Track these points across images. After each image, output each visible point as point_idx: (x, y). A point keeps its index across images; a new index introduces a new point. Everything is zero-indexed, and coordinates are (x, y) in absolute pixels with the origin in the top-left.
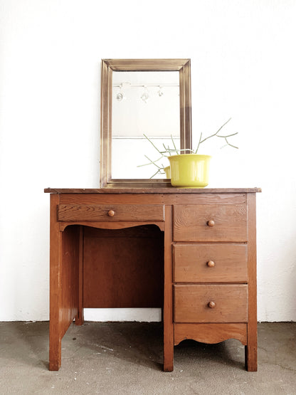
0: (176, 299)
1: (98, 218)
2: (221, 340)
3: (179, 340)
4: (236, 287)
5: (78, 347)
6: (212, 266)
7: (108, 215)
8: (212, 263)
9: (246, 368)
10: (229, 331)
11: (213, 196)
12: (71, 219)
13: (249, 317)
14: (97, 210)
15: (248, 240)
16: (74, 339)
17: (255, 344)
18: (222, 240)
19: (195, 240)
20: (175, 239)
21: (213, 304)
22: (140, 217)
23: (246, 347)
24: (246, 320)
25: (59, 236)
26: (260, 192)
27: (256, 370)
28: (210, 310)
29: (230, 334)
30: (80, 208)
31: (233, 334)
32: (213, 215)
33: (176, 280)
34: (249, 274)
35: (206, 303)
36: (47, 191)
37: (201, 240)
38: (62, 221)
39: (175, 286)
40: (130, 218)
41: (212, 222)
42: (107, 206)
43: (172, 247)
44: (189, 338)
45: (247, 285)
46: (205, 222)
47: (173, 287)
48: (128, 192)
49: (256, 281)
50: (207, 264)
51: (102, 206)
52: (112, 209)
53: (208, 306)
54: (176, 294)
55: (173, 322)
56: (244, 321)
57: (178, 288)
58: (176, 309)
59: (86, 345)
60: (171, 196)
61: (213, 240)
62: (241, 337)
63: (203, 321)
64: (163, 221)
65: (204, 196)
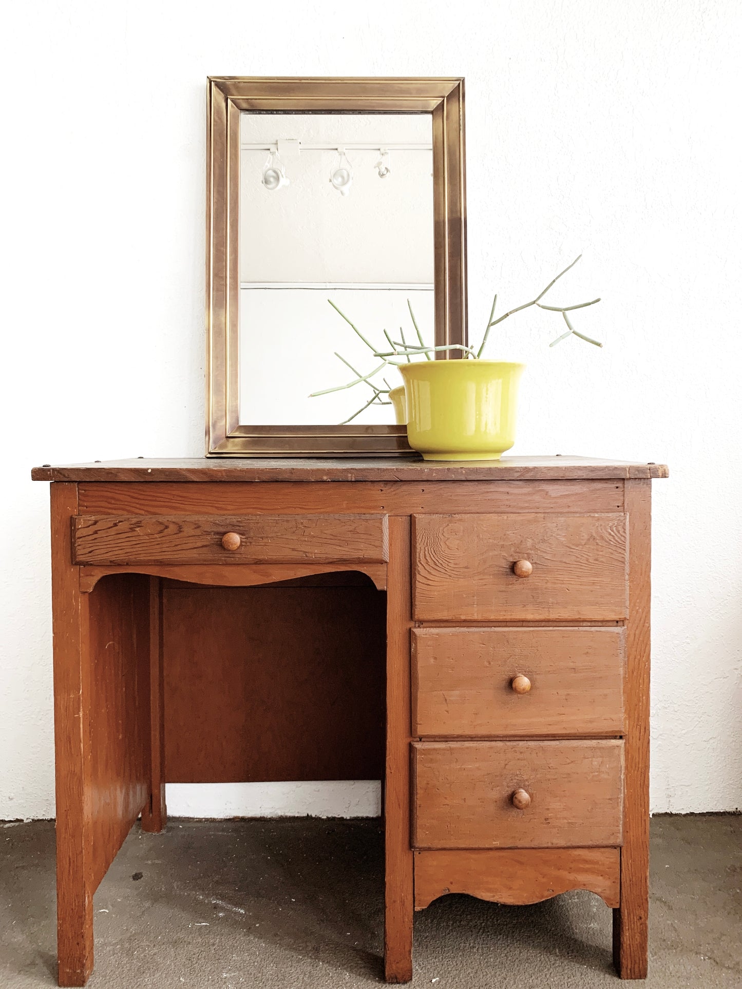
0: (420, 782)
1: (194, 554)
2: (547, 895)
3: (429, 894)
4: (592, 749)
5: (147, 904)
6: (524, 692)
7: (221, 545)
8: (524, 682)
9: (616, 968)
10: (570, 870)
11: (527, 489)
12: (110, 556)
13: (626, 831)
14: (188, 530)
15: (626, 614)
16: (137, 877)
17: (643, 904)
18: (553, 616)
19: (476, 617)
20: (419, 614)
21: (524, 795)
22: (316, 552)
23: (617, 913)
24: (619, 840)
25: (81, 605)
26: (665, 476)
27: (642, 975)
28: (514, 812)
29: (571, 876)
30: (138, 524)
31: (582, 878)
32: (529, 543)
33: (421, 730)
34: (629, 712)
35: (506, 792)
36: (39, 474)
37: (492, 617)
38: (86, 564)
39: (418, 746)
40: (286, 553)
41: (526, 566)
42: (218, 519)
43: (410, 637)
44: (455, 890)
45: (620, 742)
46: (505, 565)
47: (411, 749)
48: (280, 477)
49: (646, 729)
50: (510, 684)
51: (201, 518)
52: (235, 528)
53: (511, 800)
54: (419, 768)
55: (411, 846)
56: (611, 842)
57: (427, 752)
58: (419, 812)
59: (168, 898)
60: (405, 488)
61: (530, 617)
62: (604, 883)
63: (497, 843)
64: (382, 562)
65: (503, 488)
